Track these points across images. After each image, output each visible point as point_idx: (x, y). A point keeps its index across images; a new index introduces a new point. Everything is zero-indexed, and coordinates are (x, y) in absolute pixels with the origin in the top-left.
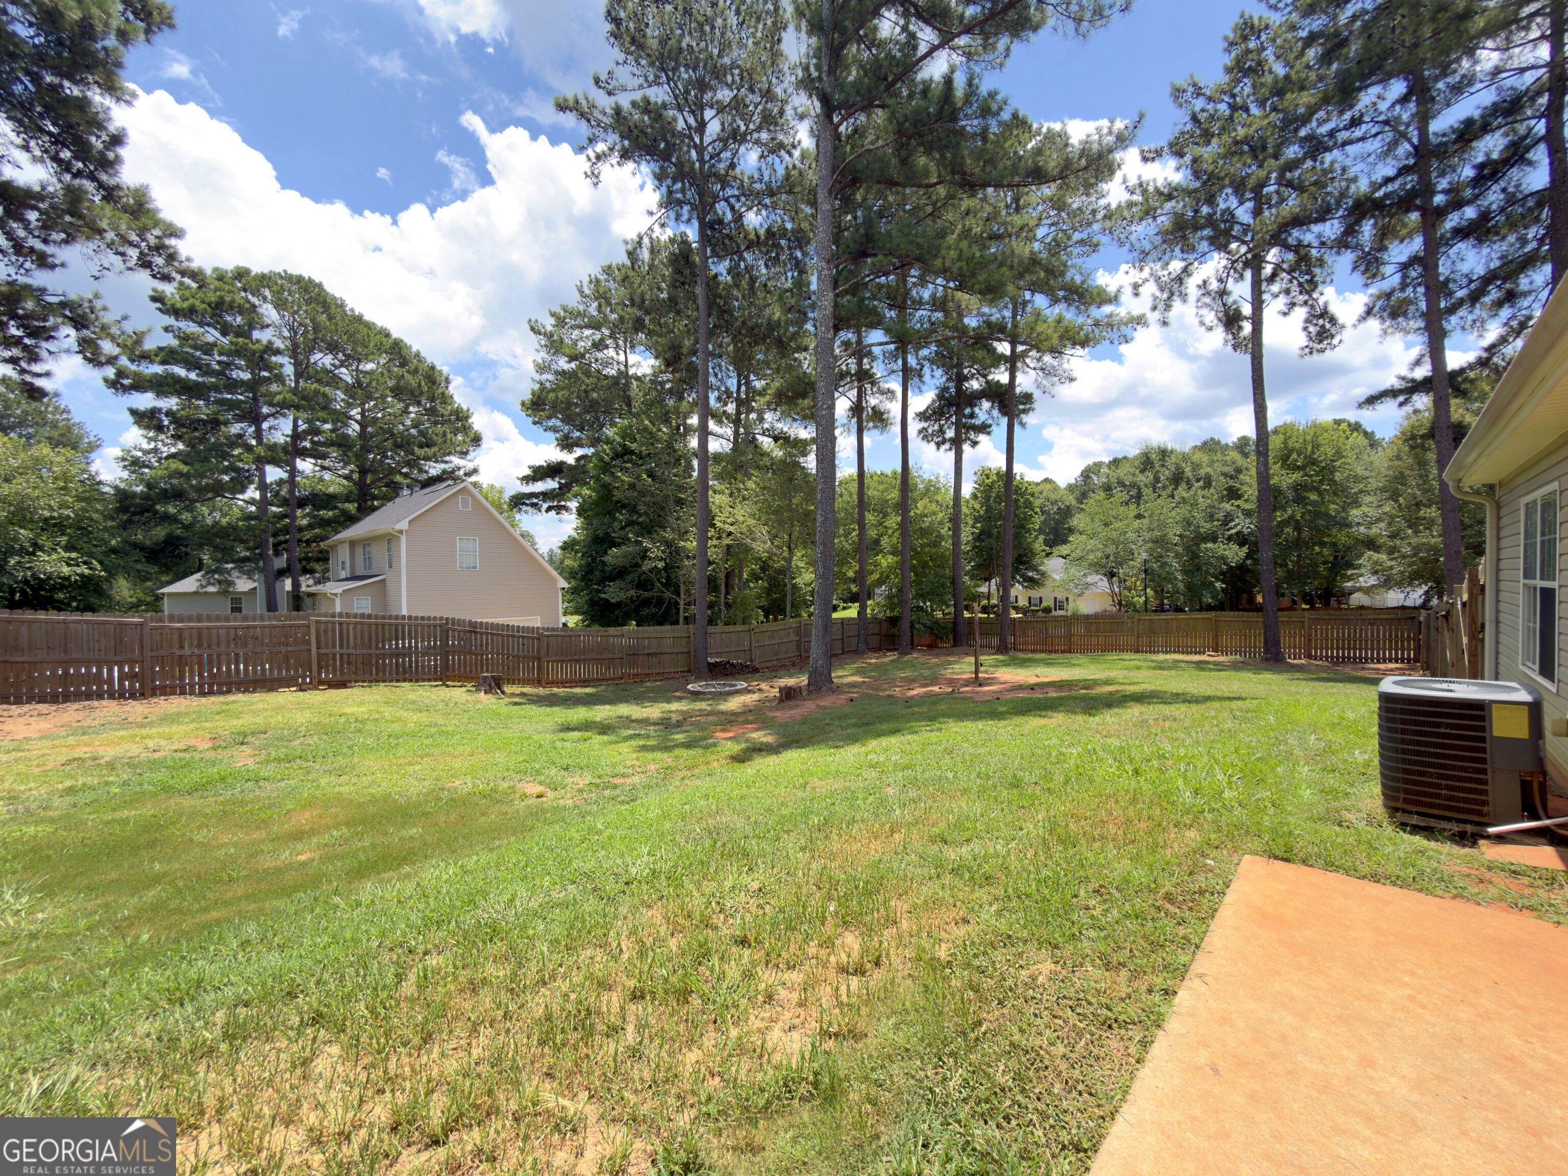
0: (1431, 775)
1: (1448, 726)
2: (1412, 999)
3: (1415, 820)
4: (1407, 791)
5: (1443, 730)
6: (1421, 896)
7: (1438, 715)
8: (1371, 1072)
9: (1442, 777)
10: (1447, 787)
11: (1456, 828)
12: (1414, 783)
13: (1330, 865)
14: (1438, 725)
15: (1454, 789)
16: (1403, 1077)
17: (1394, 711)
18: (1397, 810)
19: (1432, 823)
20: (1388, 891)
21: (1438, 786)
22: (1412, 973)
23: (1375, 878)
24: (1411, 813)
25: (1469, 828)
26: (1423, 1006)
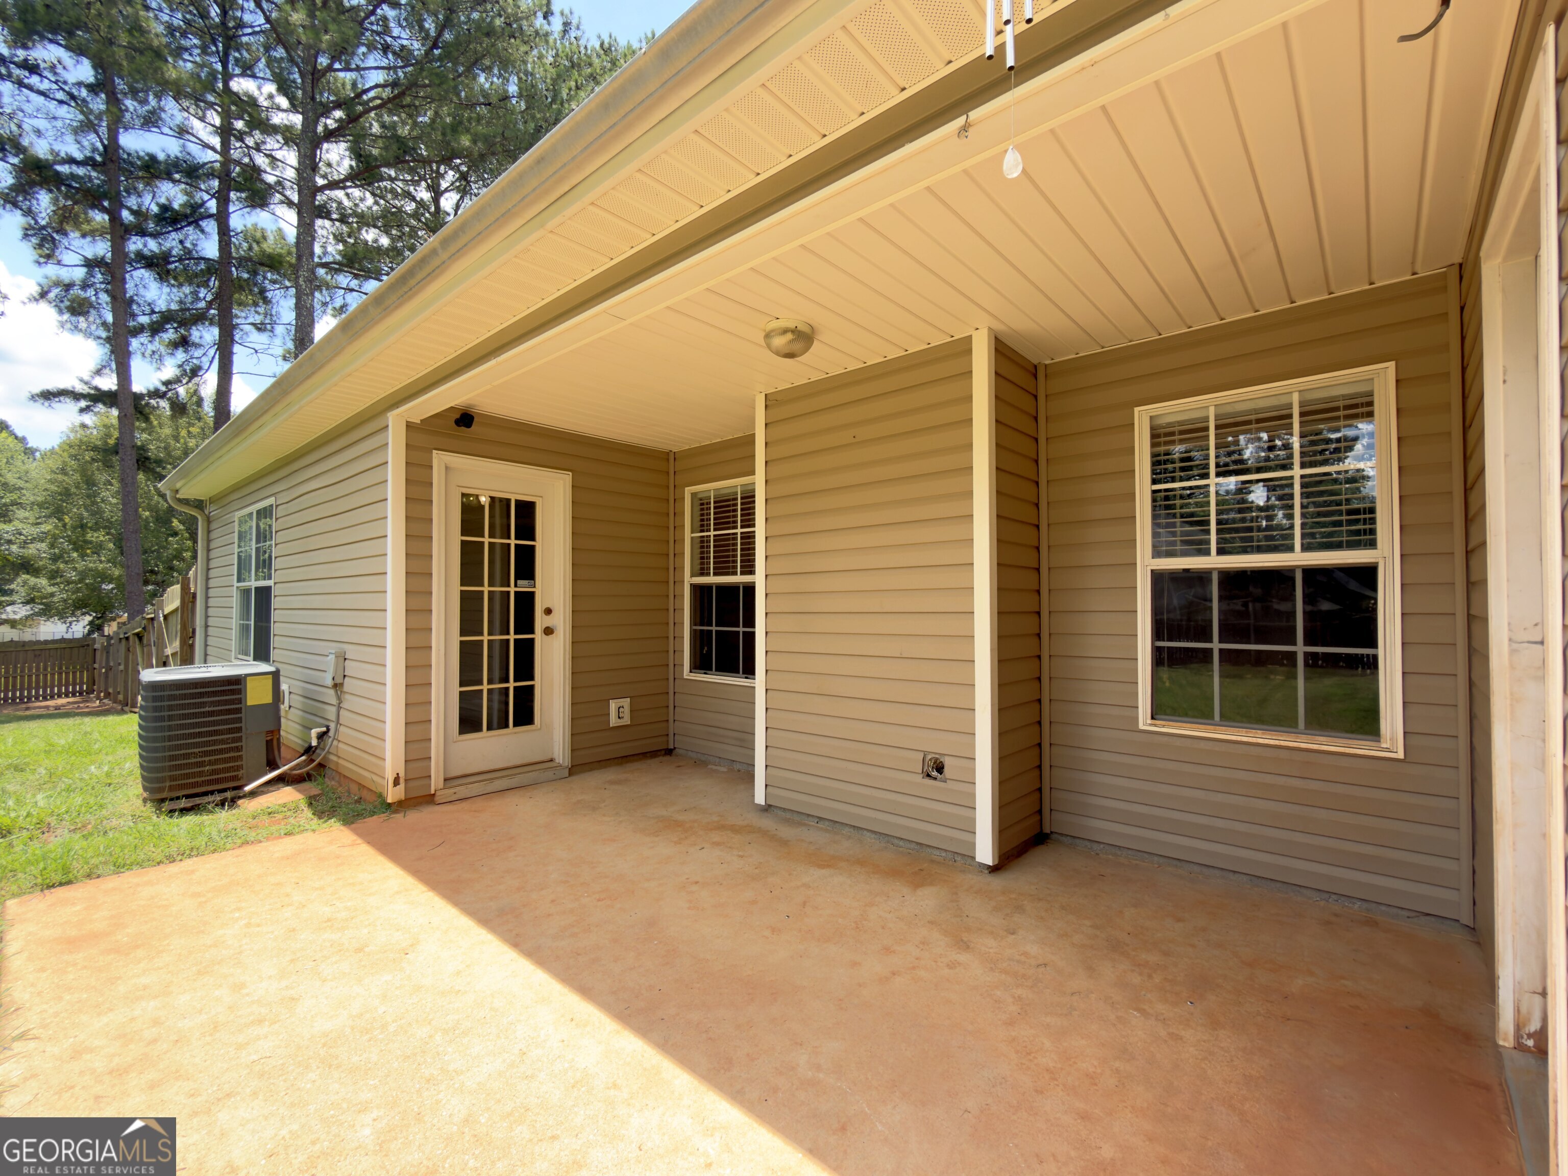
0: (195, 755)
1: (213, 704)
2: (248, 925)
3: (183, 803)
4: (172, 779)
5: (207, 709)
6: (216, 855)
7: (201, 695)
8: (244, 991)
9: (206, 754)
10: (210, 763)
11: (218, 798)
12: (180, 767)
13: (119, 868)
14: (203, 705)
15: (216, 762)
16: (270, 977)
17: (161, 699)
18: (163, 800)
19: (197, 801)
20: (188, 864)
21: (201, 764)
22: (239, 909)
23: (171, 859)
24: (178, 798)
25: (229, 795)
26: (259, 926)
